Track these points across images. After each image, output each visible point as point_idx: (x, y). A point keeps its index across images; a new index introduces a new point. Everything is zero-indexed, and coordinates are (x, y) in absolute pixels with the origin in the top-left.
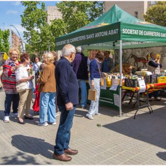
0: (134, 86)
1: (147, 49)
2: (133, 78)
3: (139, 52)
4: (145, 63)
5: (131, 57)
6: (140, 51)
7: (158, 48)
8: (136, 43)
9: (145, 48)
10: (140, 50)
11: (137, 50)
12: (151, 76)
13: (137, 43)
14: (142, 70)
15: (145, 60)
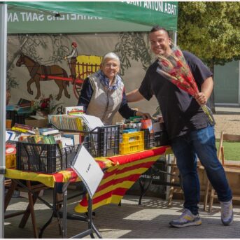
0: (50, 169)
1: (73, 39)
2: (48, 141)
3: (45, 46)
4: (63, 85)
5: (19, 64)
6: (50, 44)
7: (106, 38)
8: (35, 17)
9: (66, 34)
10: (49, 40)
11: (37, 39)
12: (101, 130)
13: (41, 18)
14: (68, 109)
15: (65, 74)
